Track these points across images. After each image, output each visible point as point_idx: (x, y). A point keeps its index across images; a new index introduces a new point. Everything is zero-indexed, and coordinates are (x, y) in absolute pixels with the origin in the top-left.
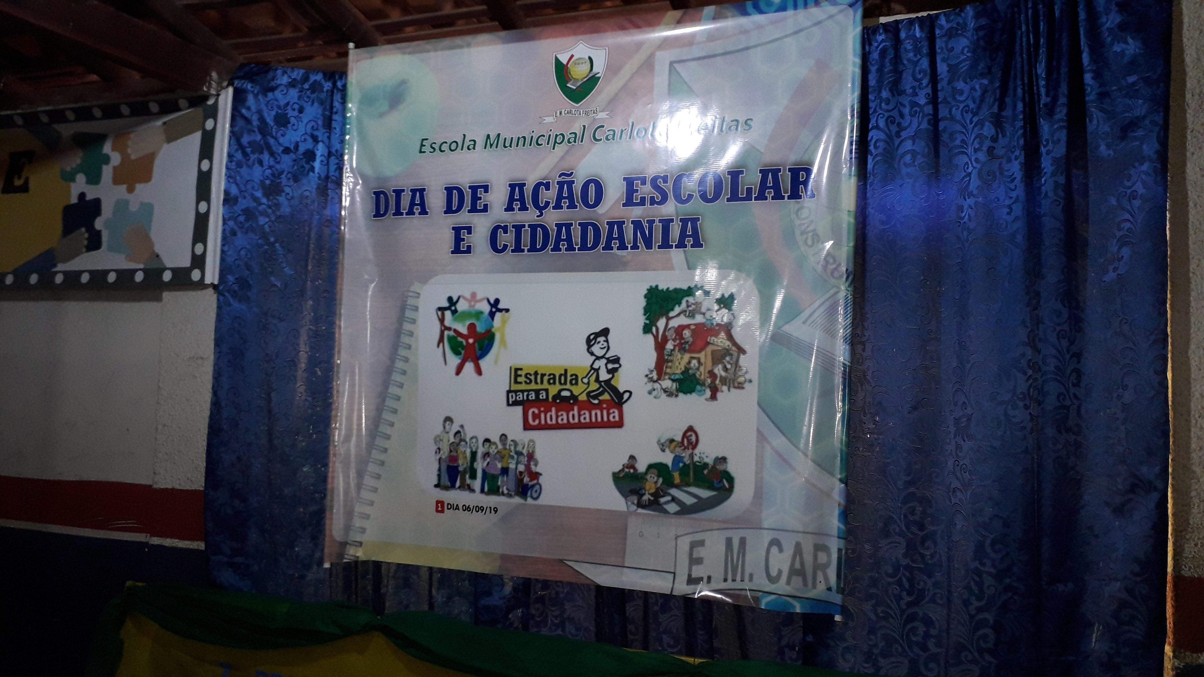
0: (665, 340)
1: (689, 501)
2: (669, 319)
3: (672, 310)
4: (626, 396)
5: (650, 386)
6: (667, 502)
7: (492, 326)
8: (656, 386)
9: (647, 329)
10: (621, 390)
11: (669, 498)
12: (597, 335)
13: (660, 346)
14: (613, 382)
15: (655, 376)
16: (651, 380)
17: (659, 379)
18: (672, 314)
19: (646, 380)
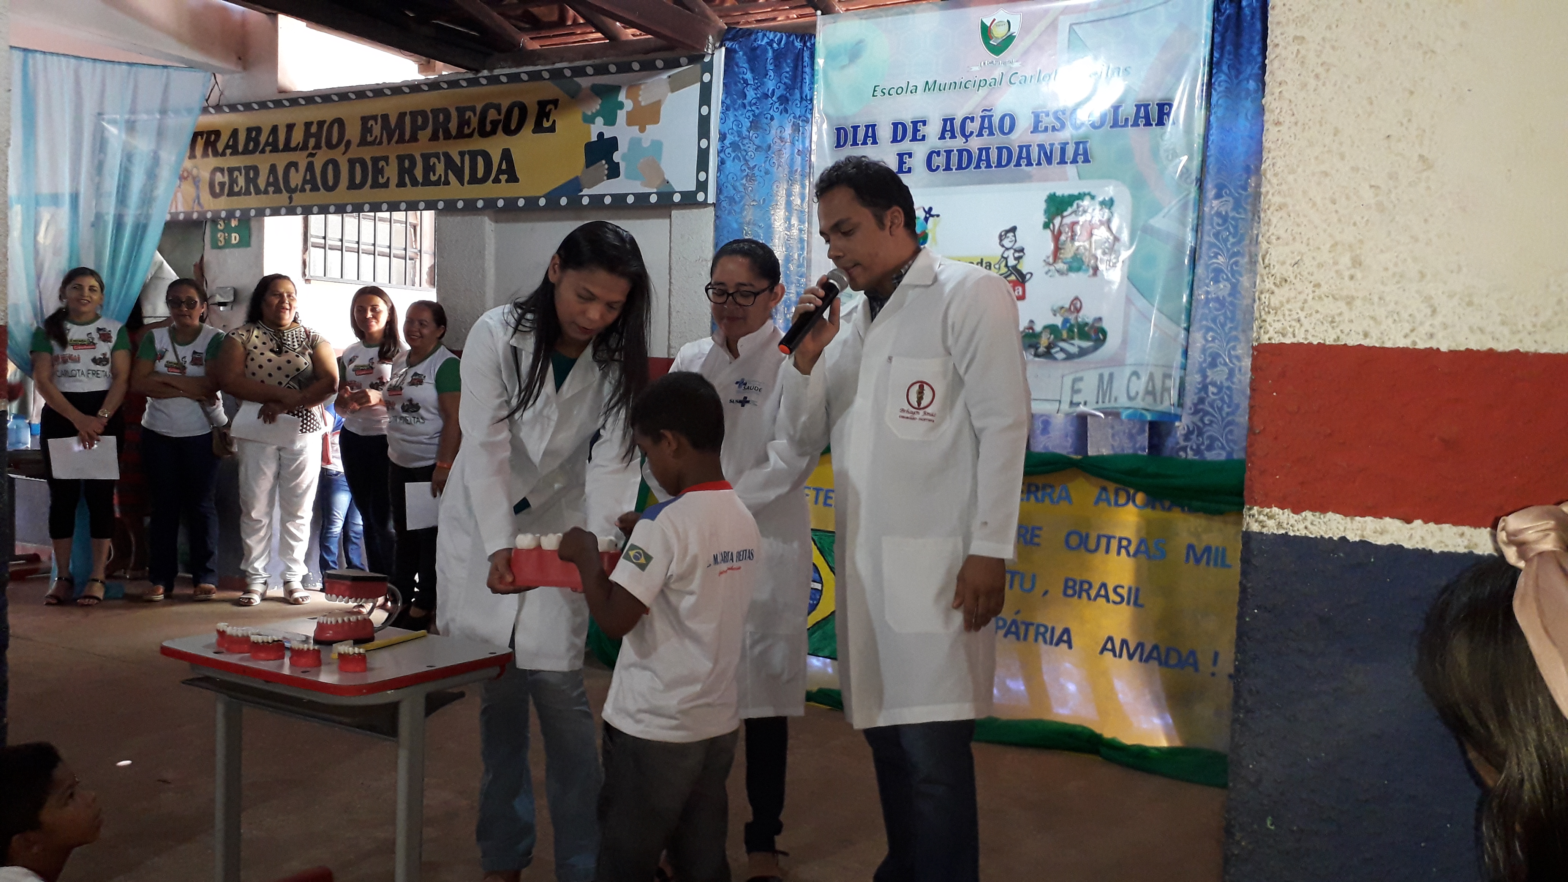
0: (1060, 233)
1: (1073, 350)
2: (1063, 217)
3: (1066, 210)
4: (1028, 277)
5: (1046, 269)
6: (1057, 352)
7: (926, 228)
8: (1052, 268)
9: (1046, 226)
10: (1024, 273)
11: (1058, 349)
12: (1007, 232)
13: (1056, 238)
14: (1019, 267)
15: (1051, 260)
16: (1049, 264)
17: (1055, 261)
18: (1065, 214)
19: (1044, 264)
